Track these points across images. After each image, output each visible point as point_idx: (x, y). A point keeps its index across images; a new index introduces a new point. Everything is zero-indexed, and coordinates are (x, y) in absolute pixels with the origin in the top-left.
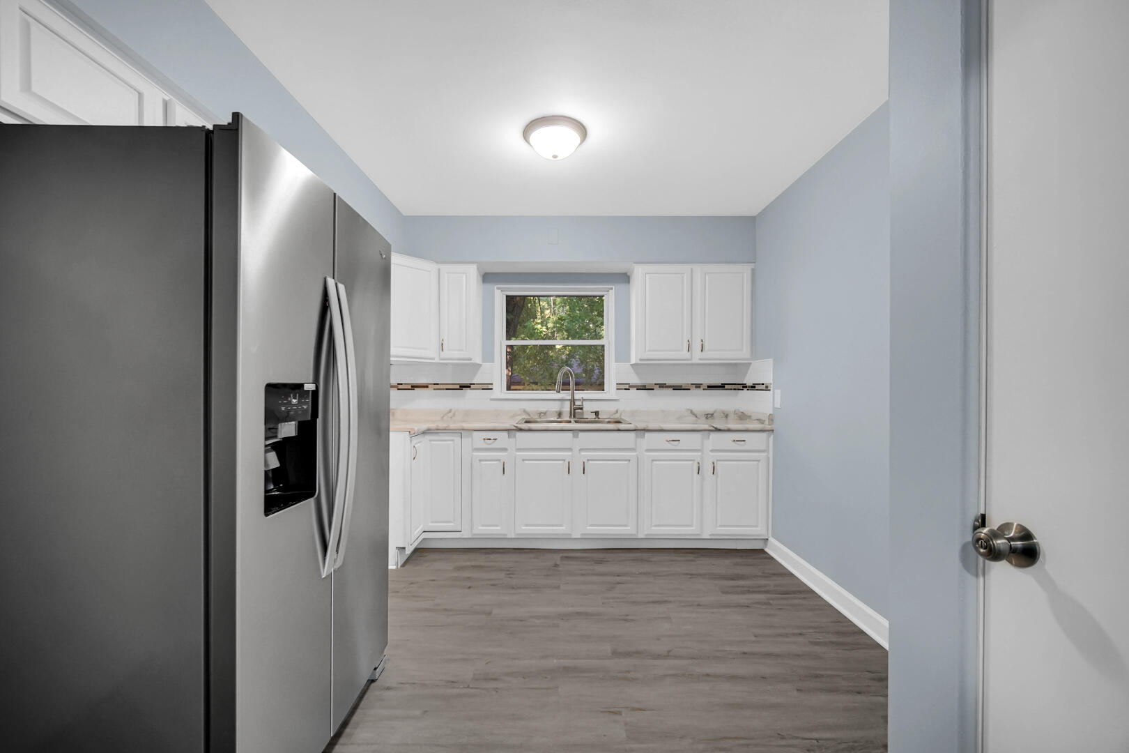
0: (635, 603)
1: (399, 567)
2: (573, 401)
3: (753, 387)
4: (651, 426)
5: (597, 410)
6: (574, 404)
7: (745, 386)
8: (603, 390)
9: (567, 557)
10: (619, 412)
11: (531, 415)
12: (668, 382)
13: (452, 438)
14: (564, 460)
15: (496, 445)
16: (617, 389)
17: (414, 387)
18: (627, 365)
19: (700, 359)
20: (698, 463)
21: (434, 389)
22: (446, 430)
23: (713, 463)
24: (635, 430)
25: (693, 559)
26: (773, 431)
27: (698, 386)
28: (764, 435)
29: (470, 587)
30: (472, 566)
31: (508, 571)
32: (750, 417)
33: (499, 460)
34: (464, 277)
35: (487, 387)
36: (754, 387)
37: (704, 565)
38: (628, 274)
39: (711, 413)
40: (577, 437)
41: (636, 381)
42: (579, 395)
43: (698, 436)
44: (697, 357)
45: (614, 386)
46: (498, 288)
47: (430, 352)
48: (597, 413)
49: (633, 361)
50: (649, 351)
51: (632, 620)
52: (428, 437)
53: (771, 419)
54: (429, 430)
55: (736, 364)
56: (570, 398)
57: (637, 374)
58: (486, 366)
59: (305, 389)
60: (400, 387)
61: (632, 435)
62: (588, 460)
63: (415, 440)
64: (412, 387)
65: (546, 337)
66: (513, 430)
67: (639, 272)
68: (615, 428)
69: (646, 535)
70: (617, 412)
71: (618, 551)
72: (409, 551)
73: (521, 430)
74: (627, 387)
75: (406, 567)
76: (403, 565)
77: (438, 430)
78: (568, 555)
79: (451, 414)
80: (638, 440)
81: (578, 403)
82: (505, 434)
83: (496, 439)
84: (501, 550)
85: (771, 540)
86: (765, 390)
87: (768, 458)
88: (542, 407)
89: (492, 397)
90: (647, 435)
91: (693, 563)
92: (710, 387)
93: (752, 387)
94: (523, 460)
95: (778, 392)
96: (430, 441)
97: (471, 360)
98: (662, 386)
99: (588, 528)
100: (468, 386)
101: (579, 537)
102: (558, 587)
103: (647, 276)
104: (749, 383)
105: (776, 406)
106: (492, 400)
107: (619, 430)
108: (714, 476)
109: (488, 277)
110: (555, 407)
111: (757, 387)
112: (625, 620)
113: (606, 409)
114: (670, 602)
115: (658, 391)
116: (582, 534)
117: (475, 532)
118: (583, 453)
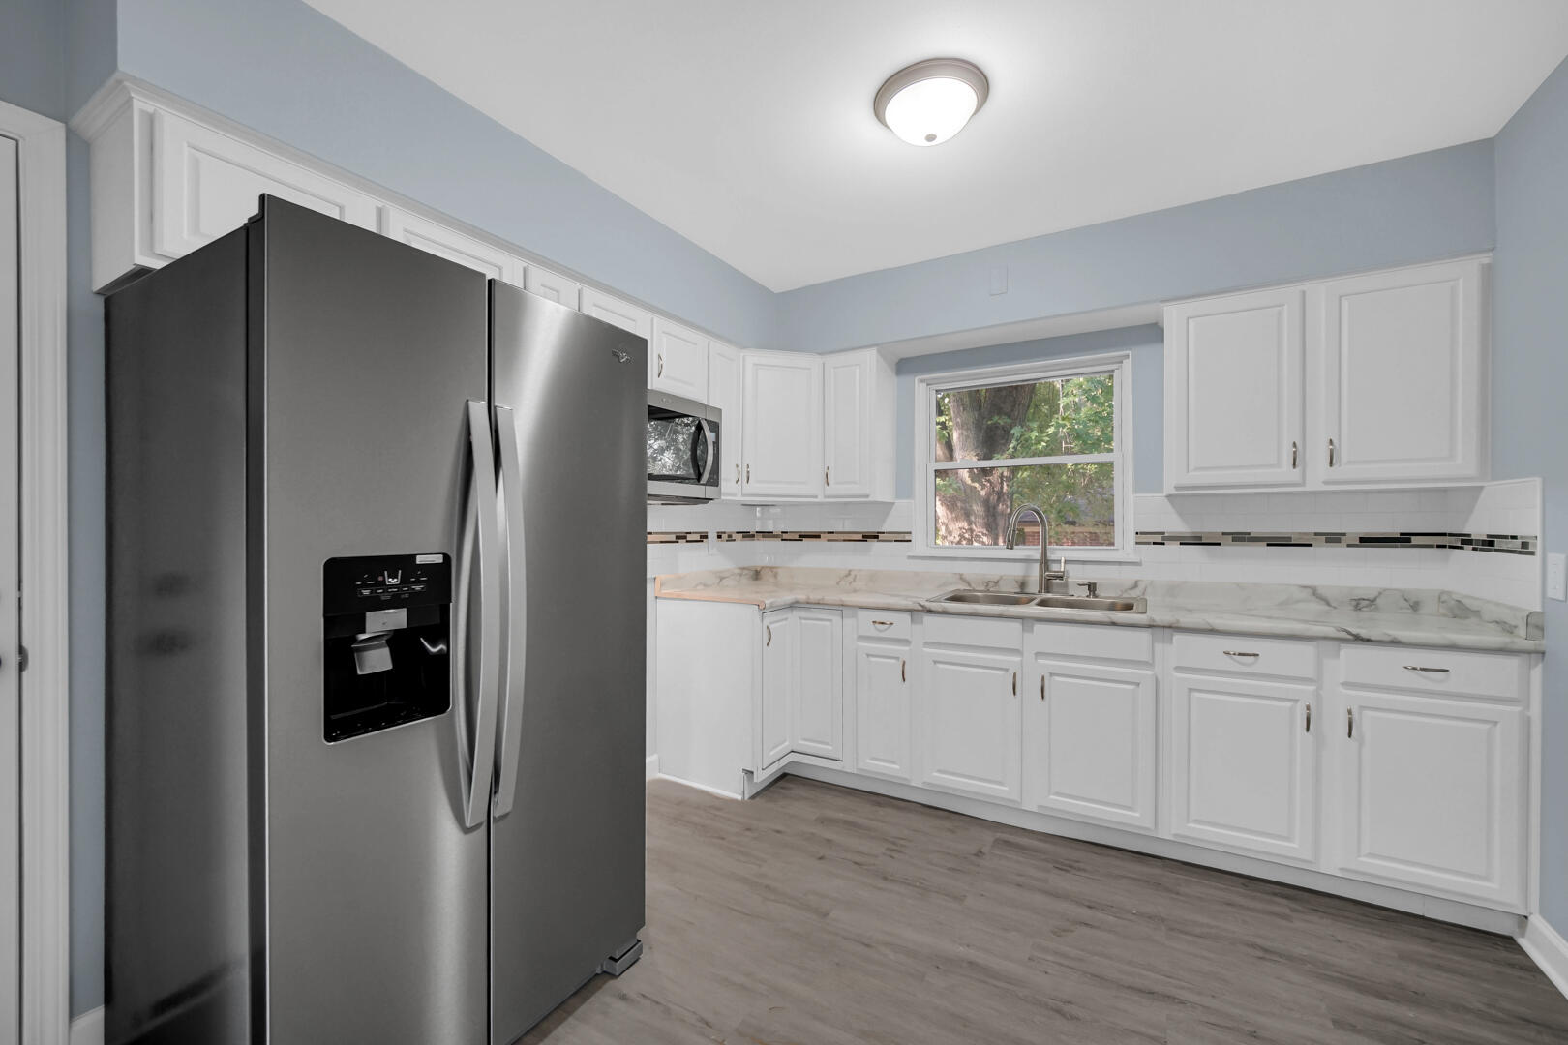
0: (1099, 979)
1: (747, 797)
2: (1045, 562)
3: (1489, 543)
4: (1186, 620)
5: (1092, 581)
6: (1047, 569)
7: (1466, 541)
8: (1113, 544)
9: (1007, 842)
10: (1141, 586)
11: (973, 585)
12: (1255, 529)
13: (830, 618)
14: (1007, 670)
15: (889, 633)
16: (1137, 543)
17: (802, 537)
18: (1158, 499)
19: (1326, 483)
20: (1308, 708)
21: (829, 540)
22: (819, 604)
23: (1350, 712)
24: (1150, 626)
25: (1288, 911)
26: (1543, 653)
27: (1333, 538)
28: (1512, 663)
29: (821, 858)
30: (846, 822)
31: (894, 843)
32: (1477, 613)
33: (897, 658)
34: (858, 370)
35: (903, 538)
36: (1491, 543)
37: (1310, 935)
38: (1160, 325)
39: (1372, 597)
40: (1031, 630)
41: (1176, 525)
42: (1060, 553)
43: (1307, 650)
44: (1317, 475)
45: (1132, 538)
46: (922, 381)
47: (809, 488)
48: (1092, 588)
49: (1169, 490)
50: (1197, 469)
51: (1073, 1018)
52: (797, 613)
53: (1535, 624)
54: (797, 602)
55: (1445, 490)
56: (1038, 556)
57: (1180, 514)
58: (901, 503)
59: (418, 563)
60: (785, 536)
61: (1144, 636)
62: (1051, 675)
63: (769, 619)
64: (800, 536)
65: (1050, 451)
66: (918, 610)
67: (1173, 317)
68: (1107, 620)
69: (1176, 835)
70: (1136, 586)
71: (1113, 853)
72: (762, 777)
73: (930, 611)
74: (1159, 539)
75: (757, 799)
76: (753, 798)
77: (808, 603)
78: (1011, 838)
79: (850, 578)
80: (1159, 647)
81: (1055, 567)
82: (906, 617)
83: (892, 624)
84: (903, 804)
85: (1537, 921)
86: (1520, 553)
87: (1527, 723)
88: (993, 571)
89: (911, 554)
90: (1178, 637)
91: (1284, 923)
92: (1366, 541)
93: (1484, 542)
94: (935, 662)
95: (1556, 560)
96: (800, 618)
97: (867, 496)
98: (1240, 538)
99: (1052, 797)
100: (875, 537)
101: (1035, 809)
102: (959, 898)
103: (1190, 321)
104: (1479, 532)
105: (1550, 594)
106: (910, 557)
107: (1114, 624)
108: (1352, 743)
109: (905, 367)
110: (1017, 571)
111: (1498, 544)
112: (1059, 1011)
113: (1113, 581)
114: (1182, 1002)
115: (1230, 549)
116: (1040, 807)
117: (861, 766)
118: (1041, 661)
